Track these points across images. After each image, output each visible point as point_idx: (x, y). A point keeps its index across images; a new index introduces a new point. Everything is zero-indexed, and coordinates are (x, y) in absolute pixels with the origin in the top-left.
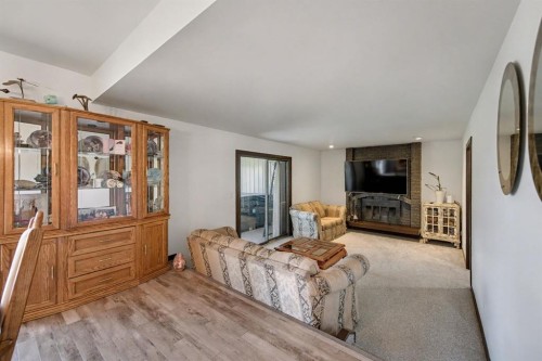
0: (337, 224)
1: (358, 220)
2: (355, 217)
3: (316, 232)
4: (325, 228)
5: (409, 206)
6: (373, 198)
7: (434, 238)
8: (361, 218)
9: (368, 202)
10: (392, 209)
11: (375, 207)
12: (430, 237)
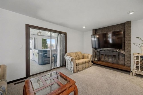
0: (86, 62)
1: (98, 61)
2: (96, 59)
3: (73, 66)
4: (78, 65)
5: (124, 55)
6: (104, 51)
7: (141, 73)
8: (99, 60)
9: (102, 53)
10: (114, 56)
11: (105, 55)
12: (138, 73)
